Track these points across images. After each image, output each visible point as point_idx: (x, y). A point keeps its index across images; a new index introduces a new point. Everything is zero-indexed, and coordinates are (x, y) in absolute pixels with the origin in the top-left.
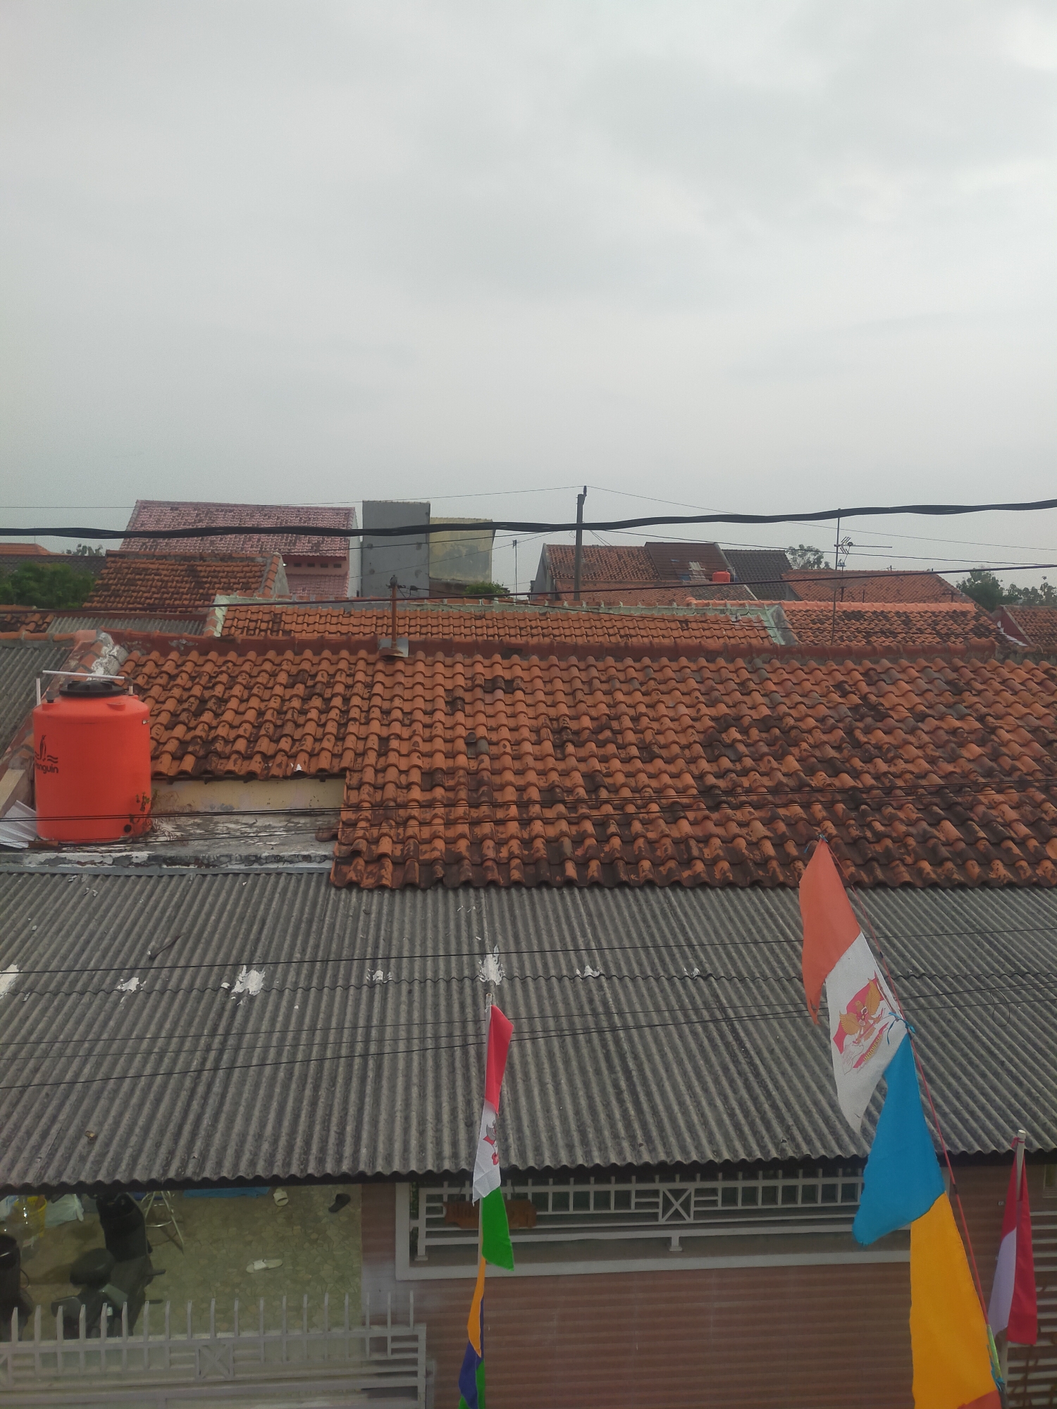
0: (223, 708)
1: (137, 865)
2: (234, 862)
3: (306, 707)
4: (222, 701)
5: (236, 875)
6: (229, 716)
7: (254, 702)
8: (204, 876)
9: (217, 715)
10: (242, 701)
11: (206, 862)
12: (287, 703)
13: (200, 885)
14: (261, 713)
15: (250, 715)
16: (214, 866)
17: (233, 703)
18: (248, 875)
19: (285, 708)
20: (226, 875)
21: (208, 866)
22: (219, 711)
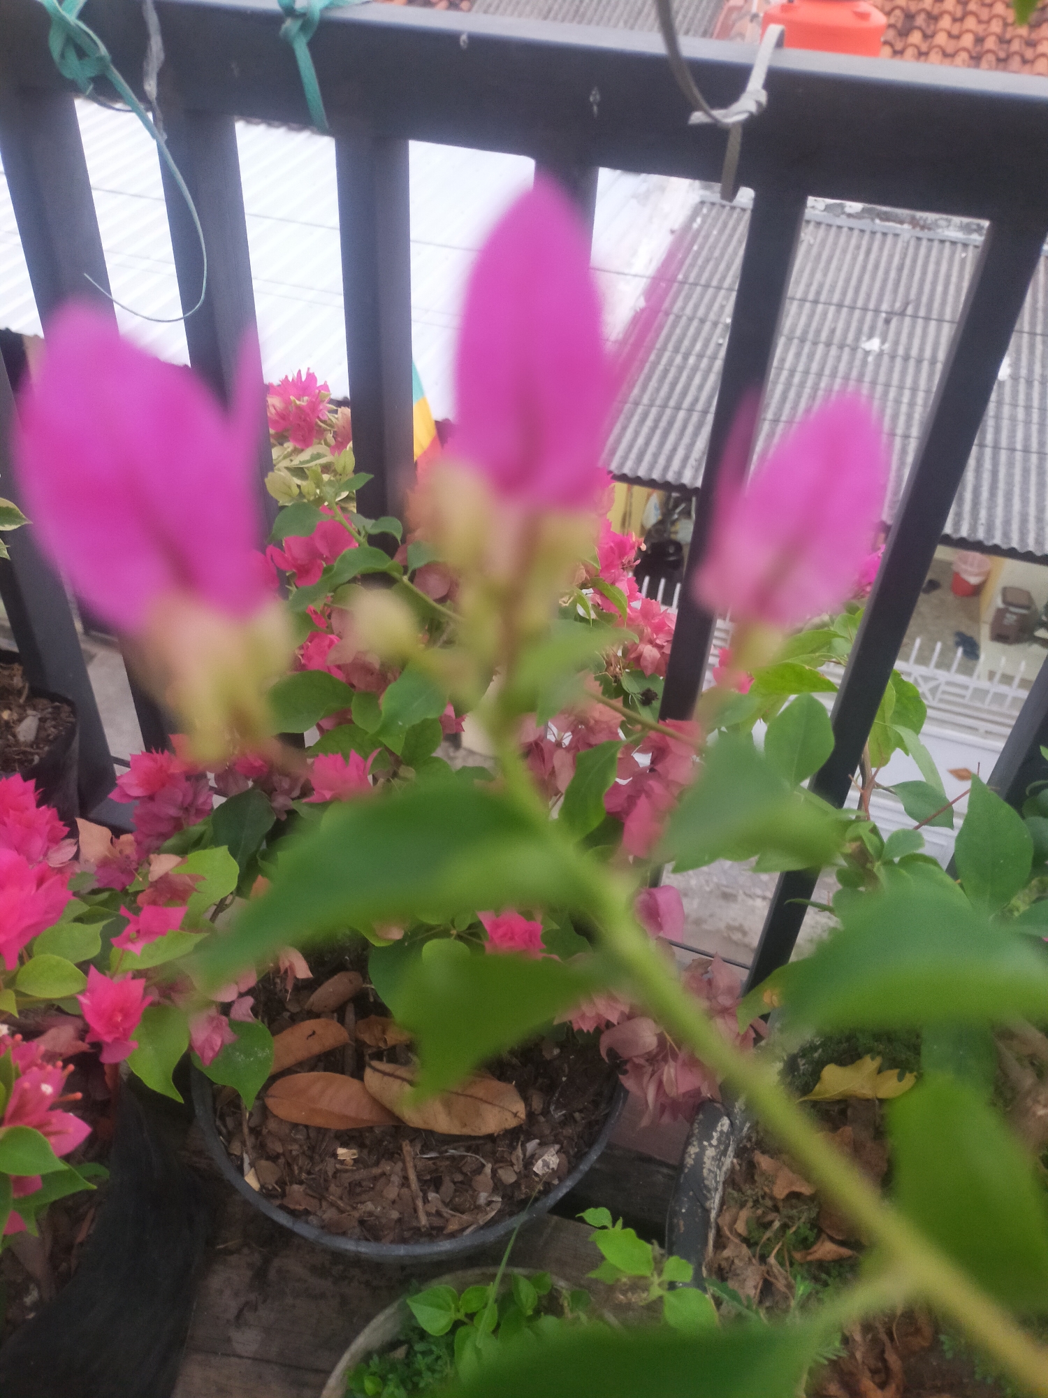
0: (932, 27)
1: (850, 215)
2: (951, 228)
3: (1034, 36)
4: (933, 18)
5: (953, 243)
6: (941, 39)
7: (971, 23)
8: (919, 239)
9: (926, 37)
10: (955, 20)
11: (922, 223)
12: (1010, 29)
13: (917, 248)
14: (979, 40)
15: (968, 40)
16: (929, 229)
17: (946, 22)
18: (965, 245)
19: (1008, 36)
20: (942, 242)
21: (923, 228)
22: (929, 32)
